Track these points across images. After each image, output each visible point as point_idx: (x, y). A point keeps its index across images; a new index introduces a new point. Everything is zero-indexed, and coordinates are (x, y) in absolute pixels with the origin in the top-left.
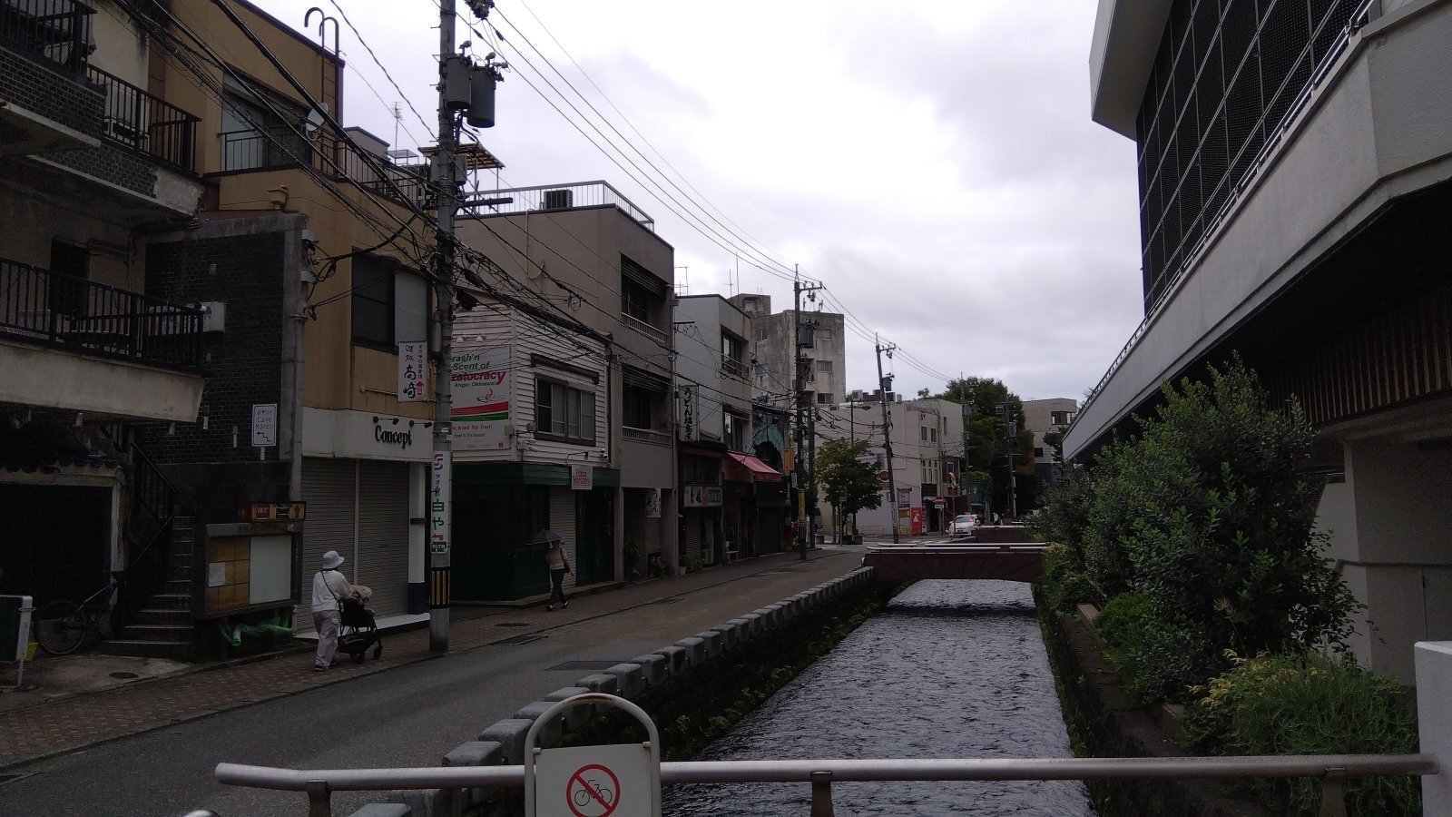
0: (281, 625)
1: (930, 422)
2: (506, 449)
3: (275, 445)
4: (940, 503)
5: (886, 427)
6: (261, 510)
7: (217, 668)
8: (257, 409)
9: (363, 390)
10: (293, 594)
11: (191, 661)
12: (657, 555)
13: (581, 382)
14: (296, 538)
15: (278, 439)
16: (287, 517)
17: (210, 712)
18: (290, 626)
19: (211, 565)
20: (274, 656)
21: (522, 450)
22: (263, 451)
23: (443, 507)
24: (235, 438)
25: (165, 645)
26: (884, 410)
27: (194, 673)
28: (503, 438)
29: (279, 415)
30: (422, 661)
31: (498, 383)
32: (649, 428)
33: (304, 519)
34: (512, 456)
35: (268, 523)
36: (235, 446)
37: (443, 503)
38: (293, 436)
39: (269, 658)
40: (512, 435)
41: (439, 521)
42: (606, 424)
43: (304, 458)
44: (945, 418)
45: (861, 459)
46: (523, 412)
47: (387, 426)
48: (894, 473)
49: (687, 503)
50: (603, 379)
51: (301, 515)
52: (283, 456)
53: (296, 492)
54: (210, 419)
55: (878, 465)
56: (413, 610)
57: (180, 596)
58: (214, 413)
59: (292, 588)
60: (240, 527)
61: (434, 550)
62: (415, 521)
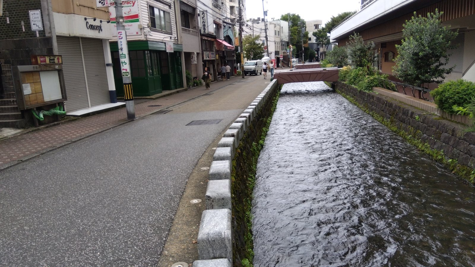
0: (60, 110)
1: (277, 29)
2: (140, 35)
3: (42, 29)
4: (281, 57)
5: (266, 30)
6: (42, 59)
7: (35, 131)
8: (31, 13)
9: (78, 5)
10: (63, 96)
11: (22, 128)
12: (196, 78)
13: (165, 7)
14: (60, 72)
15: (43, 27)
16: (54, 62)
17: (37, 155)
18: (64, 110)
19: (23, 85)
20: (59, 124)
21: (146, 35)
22: (37, 33)
23: (125, 56)
24: (23, 27)
25: (9, 122)
26: (265, 24)
27: (25, 134)
28: (138, 30)
29: (42, 15)
30: (125, 123)
31: (133, 6)
32: (189, 28)
33: (62, 63)
34: (142, 38)
35: (46, 65)
36: (24, 31)
37: (125, 55)
38: (50, 25)
39: (58, 124)
40: (142, 29)
41: (124, 62)
42: (175, 26)
43: (57, 36)
44: (282, 27)
45: (257, 42)
46: (145, 20)
47: (91, 22)
48: (269, 47)
49: (205, 59)
50: (173, 6)
51: (60, 62)
52: (47, 35)
53: (56, 51)
54: (10, 18)
55: (263, 44)
56: (112, 101)
57: (12, 100)
58: (11, 16)
59: (62, 93)
60: (34, 67)
61: (124, 75)
62: (108, 65)
